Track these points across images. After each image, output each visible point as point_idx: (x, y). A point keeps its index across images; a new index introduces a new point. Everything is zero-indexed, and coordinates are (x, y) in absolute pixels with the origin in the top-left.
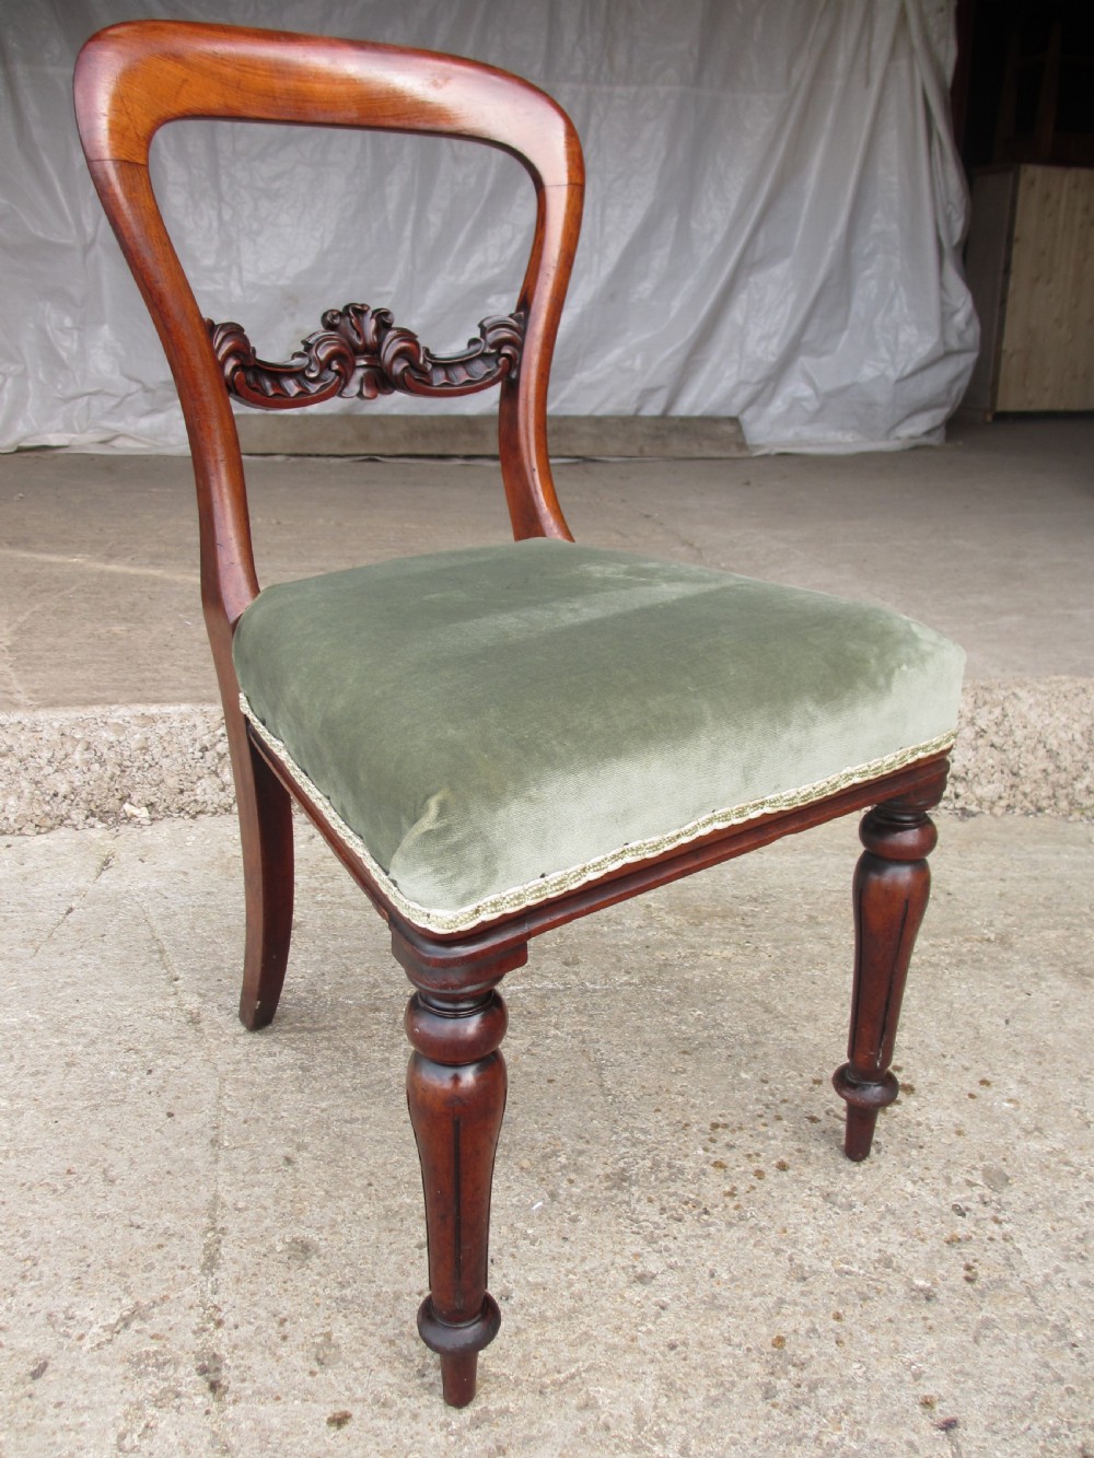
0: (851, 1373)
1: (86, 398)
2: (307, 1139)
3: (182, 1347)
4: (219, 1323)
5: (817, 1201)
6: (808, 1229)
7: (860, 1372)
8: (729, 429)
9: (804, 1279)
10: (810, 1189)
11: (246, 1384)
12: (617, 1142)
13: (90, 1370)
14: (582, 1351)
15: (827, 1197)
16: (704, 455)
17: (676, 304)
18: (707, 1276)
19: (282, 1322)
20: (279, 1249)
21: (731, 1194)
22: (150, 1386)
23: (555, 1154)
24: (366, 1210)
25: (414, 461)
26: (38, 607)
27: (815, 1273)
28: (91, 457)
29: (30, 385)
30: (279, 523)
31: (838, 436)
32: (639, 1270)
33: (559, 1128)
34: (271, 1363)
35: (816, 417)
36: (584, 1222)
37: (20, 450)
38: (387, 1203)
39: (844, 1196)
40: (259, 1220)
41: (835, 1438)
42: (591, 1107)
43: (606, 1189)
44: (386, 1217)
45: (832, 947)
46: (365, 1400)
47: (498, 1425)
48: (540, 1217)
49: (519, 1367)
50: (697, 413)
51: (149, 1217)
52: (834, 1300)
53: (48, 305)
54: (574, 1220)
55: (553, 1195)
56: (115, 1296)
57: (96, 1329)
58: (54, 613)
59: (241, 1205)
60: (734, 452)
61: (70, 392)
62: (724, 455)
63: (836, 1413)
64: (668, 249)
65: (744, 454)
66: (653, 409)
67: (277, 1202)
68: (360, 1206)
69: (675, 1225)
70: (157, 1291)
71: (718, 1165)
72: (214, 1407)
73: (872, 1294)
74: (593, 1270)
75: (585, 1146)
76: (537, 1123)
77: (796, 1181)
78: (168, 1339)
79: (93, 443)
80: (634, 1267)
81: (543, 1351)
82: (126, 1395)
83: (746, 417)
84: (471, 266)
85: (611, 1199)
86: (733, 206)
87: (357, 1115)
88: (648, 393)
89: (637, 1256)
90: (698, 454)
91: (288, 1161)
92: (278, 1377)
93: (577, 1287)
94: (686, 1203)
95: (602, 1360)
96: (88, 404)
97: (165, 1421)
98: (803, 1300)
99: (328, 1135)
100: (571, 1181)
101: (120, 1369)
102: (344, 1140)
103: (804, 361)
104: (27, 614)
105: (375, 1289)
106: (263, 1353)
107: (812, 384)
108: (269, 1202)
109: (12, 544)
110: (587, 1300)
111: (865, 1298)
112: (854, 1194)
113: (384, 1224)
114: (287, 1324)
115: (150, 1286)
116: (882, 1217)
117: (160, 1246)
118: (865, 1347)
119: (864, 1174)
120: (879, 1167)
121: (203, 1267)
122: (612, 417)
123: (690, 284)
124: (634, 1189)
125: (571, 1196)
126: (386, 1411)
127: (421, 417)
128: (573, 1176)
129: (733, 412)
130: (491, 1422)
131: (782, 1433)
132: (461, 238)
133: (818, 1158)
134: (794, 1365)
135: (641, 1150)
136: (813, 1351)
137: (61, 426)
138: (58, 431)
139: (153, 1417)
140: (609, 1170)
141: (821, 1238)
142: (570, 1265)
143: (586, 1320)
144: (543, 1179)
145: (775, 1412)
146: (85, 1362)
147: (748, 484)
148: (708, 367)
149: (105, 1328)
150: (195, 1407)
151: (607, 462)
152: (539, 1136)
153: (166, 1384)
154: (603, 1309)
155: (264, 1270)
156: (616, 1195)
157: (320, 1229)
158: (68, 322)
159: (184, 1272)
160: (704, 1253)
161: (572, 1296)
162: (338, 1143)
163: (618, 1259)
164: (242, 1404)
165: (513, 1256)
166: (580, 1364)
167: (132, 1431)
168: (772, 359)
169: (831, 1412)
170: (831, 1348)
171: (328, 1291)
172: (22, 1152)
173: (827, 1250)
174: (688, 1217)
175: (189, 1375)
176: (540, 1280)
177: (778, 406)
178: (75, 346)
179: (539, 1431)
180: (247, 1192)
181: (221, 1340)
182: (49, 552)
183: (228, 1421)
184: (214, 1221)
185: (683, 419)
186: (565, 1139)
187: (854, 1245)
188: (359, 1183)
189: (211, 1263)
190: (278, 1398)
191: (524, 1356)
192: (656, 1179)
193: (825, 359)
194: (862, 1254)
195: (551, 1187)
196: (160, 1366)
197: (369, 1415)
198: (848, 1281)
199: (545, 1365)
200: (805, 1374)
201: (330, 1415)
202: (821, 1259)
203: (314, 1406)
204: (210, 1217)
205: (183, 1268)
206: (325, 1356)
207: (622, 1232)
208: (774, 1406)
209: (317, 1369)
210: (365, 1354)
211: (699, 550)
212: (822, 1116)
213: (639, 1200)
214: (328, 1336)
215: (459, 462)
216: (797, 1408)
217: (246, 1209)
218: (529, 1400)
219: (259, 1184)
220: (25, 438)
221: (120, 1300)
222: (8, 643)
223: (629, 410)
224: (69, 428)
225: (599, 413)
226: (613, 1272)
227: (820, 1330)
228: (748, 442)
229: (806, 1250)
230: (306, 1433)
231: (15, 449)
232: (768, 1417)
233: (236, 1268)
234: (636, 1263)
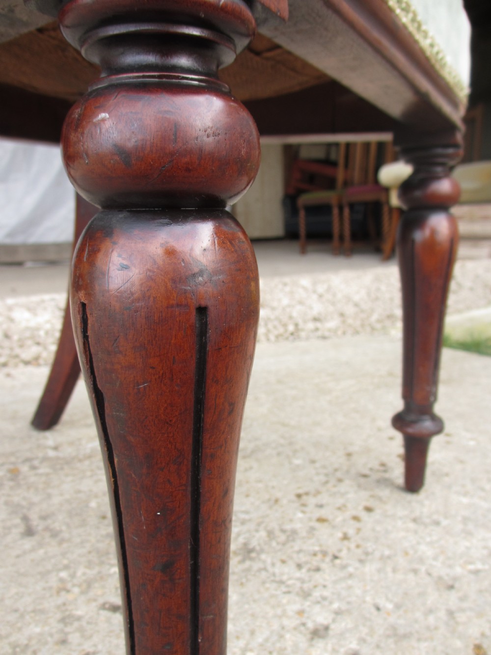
6: (423, 547)
9: (452, 586)
10: (401, 519)
15: (416, 521)
18: (373, 610)
21: (345, 537)
32: (310, 625)
69: (317, 576)
71: (321, 520)
77: (386, 516)
80: (304, 624)
85: (248, 570)
89: (301, 613)
94: (315, 555)
112: (433, 514)
119: (427, 499)
124: (263, 556)
133: (388, 498)
135: (252, 526)
160: (358, 592)
163: (285, 621)
174: (323, 566)
192: (278, 543)
198: (484, 577)
207: (275, 596)
212: (368, 473)
213: (273, 565)
226: (288, 636)
229: (434, 563)
234: (304, 620)
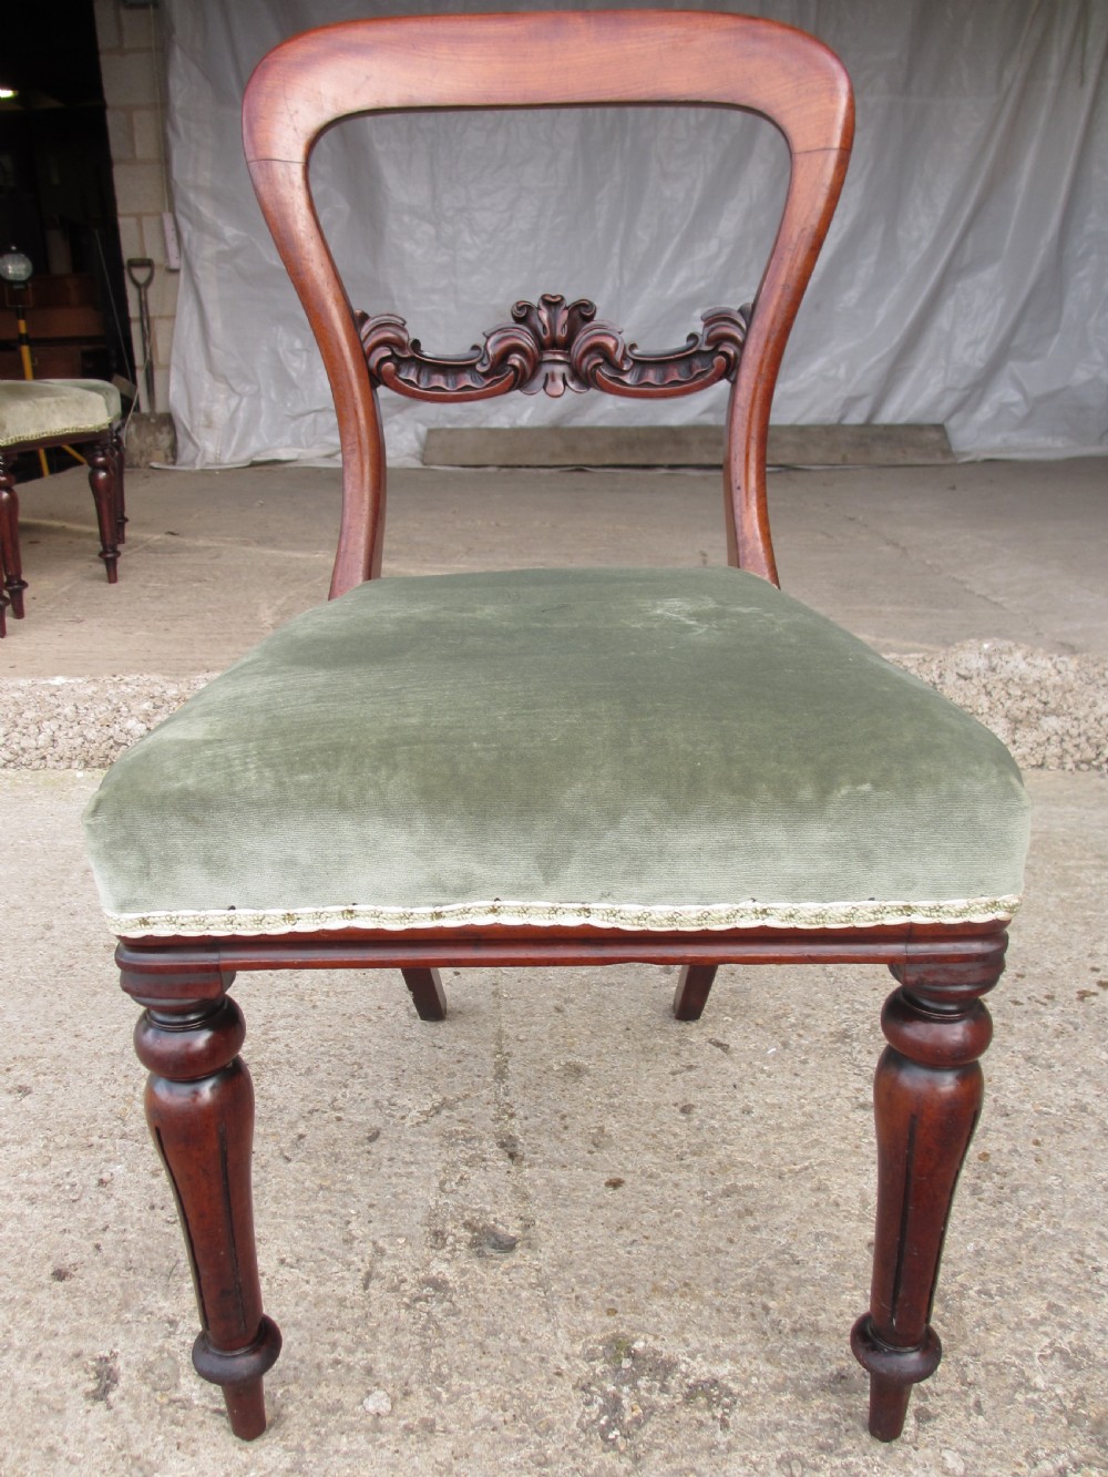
0: (1049, 1182)
1: (312, 415)
2: (573, 996)
3: (484, 1129)
4: (512, 1116)
5: (1019, 1060)
6: (1011, 1081)
7: (1056, 1183)
8: (934, 436)
9: (1007, 1115)
10: (1013, 1052)
11: (537, 1156)
12: (839, 1010)
13: (413, 1139)
14: (814, 1152)
15: (1028, 1059)
16: (908, 462)
17: (882, 312)
19: (563, 1117)
20: (556, 1068)
22: (460, 1153)
23: (785, 1015)
24: (625, 1046)
25: (620, 471)
26: (292, 593)
27: (1016, 1111)
28: (318, 470)
29: (263, 404)
30: (498, 525)
31: (1049, 442)
32: (861, 1100)
33: (788, 998)
34: (556, 1143)
35: (1025, 422)
36: (812, 1064)
37: (254, 464)
38: (643, 1042)
39: (1044, 1059)
40: (537, 1048)
41: (1033, 1225)
42: (816, 984)
43: (831, 1042)
44: (643, 1052)
45: (1034, 874)
46: (634, 1172)
47: (745, 1196)
48: (774, 1059)
49: (761, 1158)
50: (902, 420)
51: (447, 1042)
52: (1034, 1133)
53: (281, 329)
54: (804, 1062)
55: (785, 1045)
56: (427, 1092)
57: (414, 1113)
58: (308, 598)
59: (521, 1037)
60: (939, 460)
61: (298, 410)
62: (929, 461)
63: (1035, 1208)
64: (873, 258)
65: (949, 460)
66: (856, 417)
67: (551, 1037)
68: (621, 1043)
70: (460, 1091)
72: (513, 1169)
73: (1068, 1129)
74: (821, 1098)
75: (811, 1012)
76: (768, 993)
77: (1001, 1046)
78: (472, 1123)
79: (318, 457)
80: (857, 1098)
81: (780, 1149)
82: (443, 1157)
83: (952, 424)
84: (677, 281)
85: (836, 1049)
86: (941, 212)
87: (612, 980)
88: (851, 402)
89: (859, 1090)
90: (901, 462)
91: (558, 1010)
92: (563, 1153)
93: (808, 1109)
95: (831, 1159)
96: (315, 421)
97: (475, 1176)
98: (1005, 1129)
99: (589, 993)
100: (800, 1036)
101: (436, 1140)
102: (604, 997)
103: (1013, 366)
104: (284, 598)
105: (637, 1100)
106: (550, 1136)
107: (1022, 390)
108: (545, 1036)
109: (260, 542)
110: (817, 1118)
111: (1061, 1132)
112: (1054, 1058)
113: (642, 1056)
114: (567, 1119)
115: (454, 1087)
116: (1079, 1075)
117: (459, 1061)
118: (1061, 1166)
119: (1062, 1044)
120: (1076, 1040)
121: (495, 1077)
122: (815, 426)
123: (895, 291)
124: (855, 1044)
125: (800, 1046)
126: (652, 1180)
127: (627, 429)
128: (801, 1032)
129: (938, 419)
130: (739, 1193)
131: (987, 1218)
132: (667, 255)
133: (1020, 1030)
134: (998, 1173)
135: (861, 1017)
136: (1015, 1165)
137: (289, 442)
138: (287, 446)
139: (466, 1172)
140: (832, 1029)
141: (1023, 1087)
142: (801, 1093)
143: (817, 1131)
144: (776, 1033)
145: (981, 1204)
146: (408, 1133)
147: (954, 488)
148: (914, 375)
149: (422, 1113)
150: (498, 1168)
151: (808, 470)
152: (771, 1002)
153: (474, 1152)
154: (830, 1125)
155: (545, 1082)
156: (840, 1048)
157: (589, 1057)
158: (298, 344)
159: (480, 1080)
161: (804, 1114)
162: (599, 999)
163: (842, 1091)
164: (536, 1169)
165: (752, 1083)
166: (813, 1160)
167: (451, 1180)
168: (980, 365)
169: (1030, 1208)
170: (1032, 1164)
171: (599, 1100)
172: (340, 993)
173: (1028, 1096)
175: (491, 1147)
176: (776, 1101)
177: (985, 412)
178: (304, 366)
179: (780, 1202)
180: (526, 1029)
181: (515, 1127)
182: (293, 549)
183: (526, 1179)
184: (501, 1047)
185: (887, 427)
186: (793, 1006)
187: (1052, 1094)
188: (619, 1028)
189: (501, 1075)
190: (565, 1166)
191: (765, 1152)
192: (875, 1038)
193: (1034, 364)
194: (1060, 1101)
195: (782, 1039)
196: (467, 1141)
197: (639, 1182)
198: (1046, 1119)
199: (782, 1159)
200: (1007, 1180)
201: (607, 1180)
202: (1022, 1102)
203: (594, 1173)
204: (497, 1044)
205: (479, 1076)
206: (600, 1142)
207: (846, 1073)
208: (980, 1200)
209: (594, 1150)
210: (633, 1142)
211: (904, 549)
212: (1024, 1000)
213: (860, 1052)
214: (601, 1129)
215: (663, 471)
216: (1000, 1203)
217: (527, 1040)
218: (770, 1182)
219: (536, 1024)
220: (257, 453)
221: (431, 1095)
222: (271, 622)
223: (833, 419)
224: (297, 443)
225: (803, 422)
226: (839, 1100)
227: (1021, 1151)
228: (954, 449)
229: (1009, 1095)
230: (588, 1190)
231: (248, 464)
232: (975, 1207)
233: (522, 1079)
234: (858, 1095)
